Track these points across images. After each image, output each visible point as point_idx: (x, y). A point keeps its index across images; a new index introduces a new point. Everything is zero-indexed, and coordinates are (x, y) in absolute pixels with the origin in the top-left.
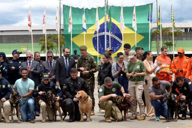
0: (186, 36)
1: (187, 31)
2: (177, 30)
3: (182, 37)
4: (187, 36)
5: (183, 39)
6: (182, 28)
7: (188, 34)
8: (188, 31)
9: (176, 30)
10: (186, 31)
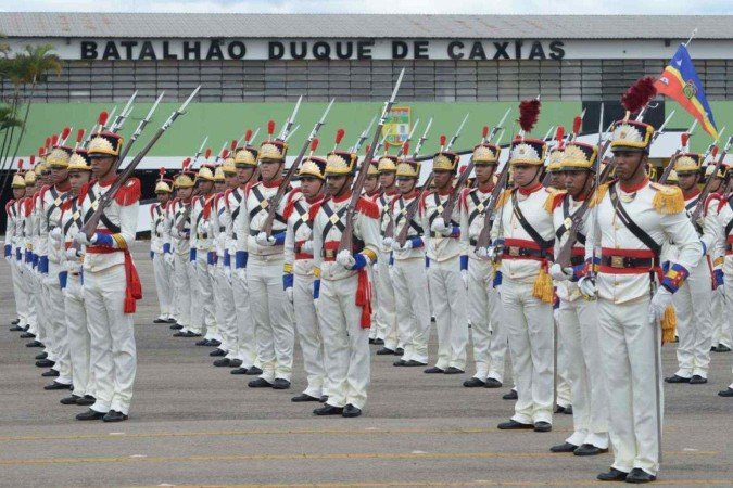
0: (88, 79)
1: (95, 54)
2: (34, 45)
3: (66, 86)
4: (94, 78)
5: (73, 94)
6: (68, 40)
7: (100, 71)
8: (100, 56)
9: (28, 48)
10: (89, 54)
